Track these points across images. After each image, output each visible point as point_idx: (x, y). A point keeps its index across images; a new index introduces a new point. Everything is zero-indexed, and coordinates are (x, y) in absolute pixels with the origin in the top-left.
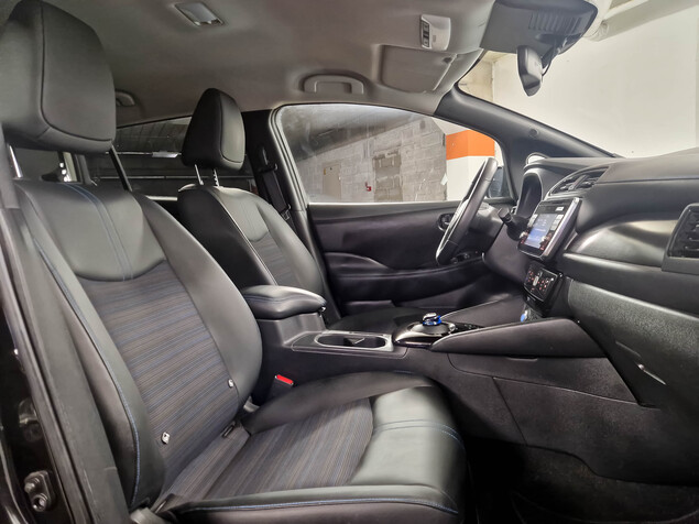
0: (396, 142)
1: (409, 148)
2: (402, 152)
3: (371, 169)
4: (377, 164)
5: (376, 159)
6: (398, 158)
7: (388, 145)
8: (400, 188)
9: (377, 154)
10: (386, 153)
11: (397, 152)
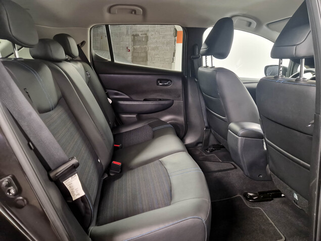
0: (146, 29)
1: (153, 33)
2: (149, 34)
3: (130, 40)
4: (134, 39)
5: (134, 36)
6: (147, 38)
7: (141, 30)
8: (146, 53)
9: (135, 33)
10: (140, 34)
11: (146, 34)
